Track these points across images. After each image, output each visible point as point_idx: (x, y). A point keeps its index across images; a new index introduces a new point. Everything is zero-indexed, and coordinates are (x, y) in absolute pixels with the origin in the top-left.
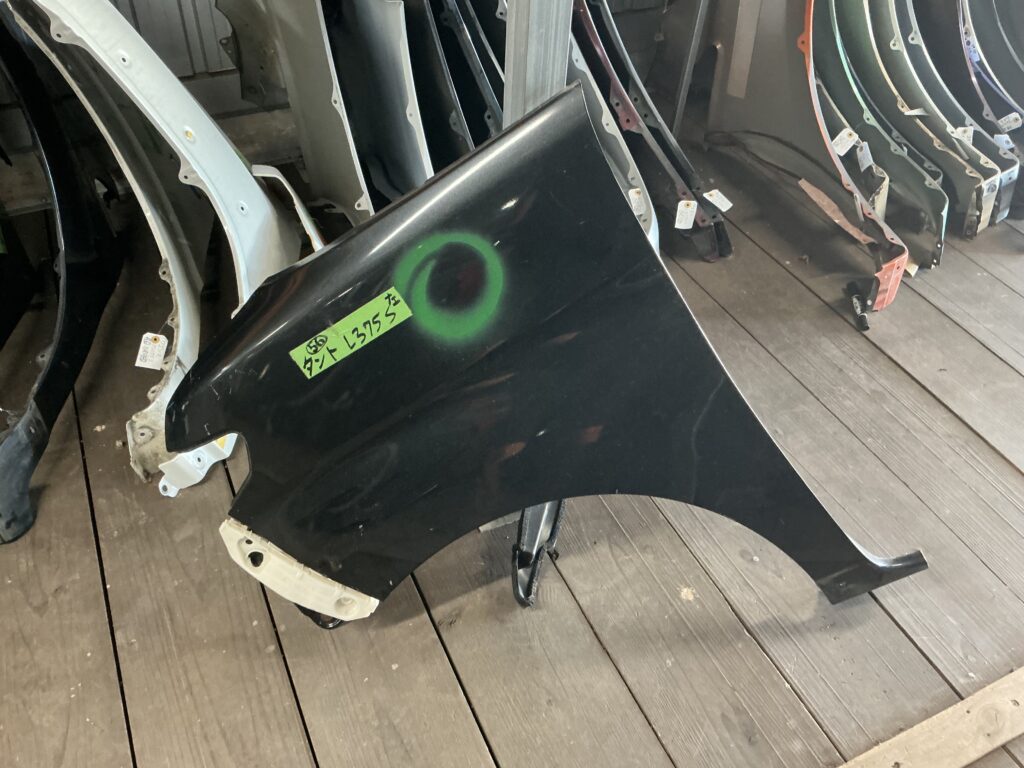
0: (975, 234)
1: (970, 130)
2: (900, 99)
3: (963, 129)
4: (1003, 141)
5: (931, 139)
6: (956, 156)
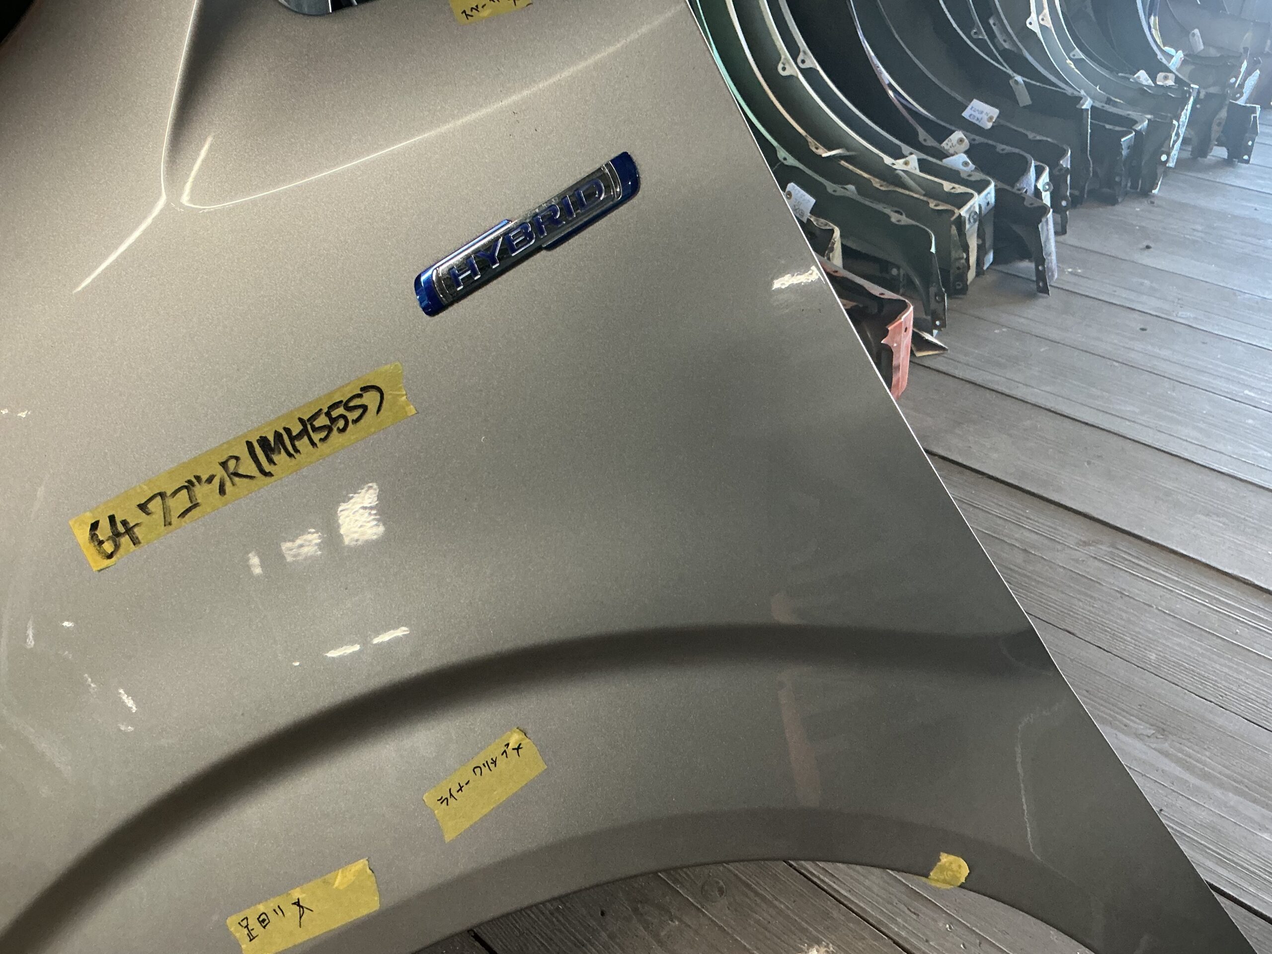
0: (967, 286)
1: (913, 160)
2: (810, 139)
3: (904, 159)
4: (960, 162)
5: (869, 180)
6: (907, 192)
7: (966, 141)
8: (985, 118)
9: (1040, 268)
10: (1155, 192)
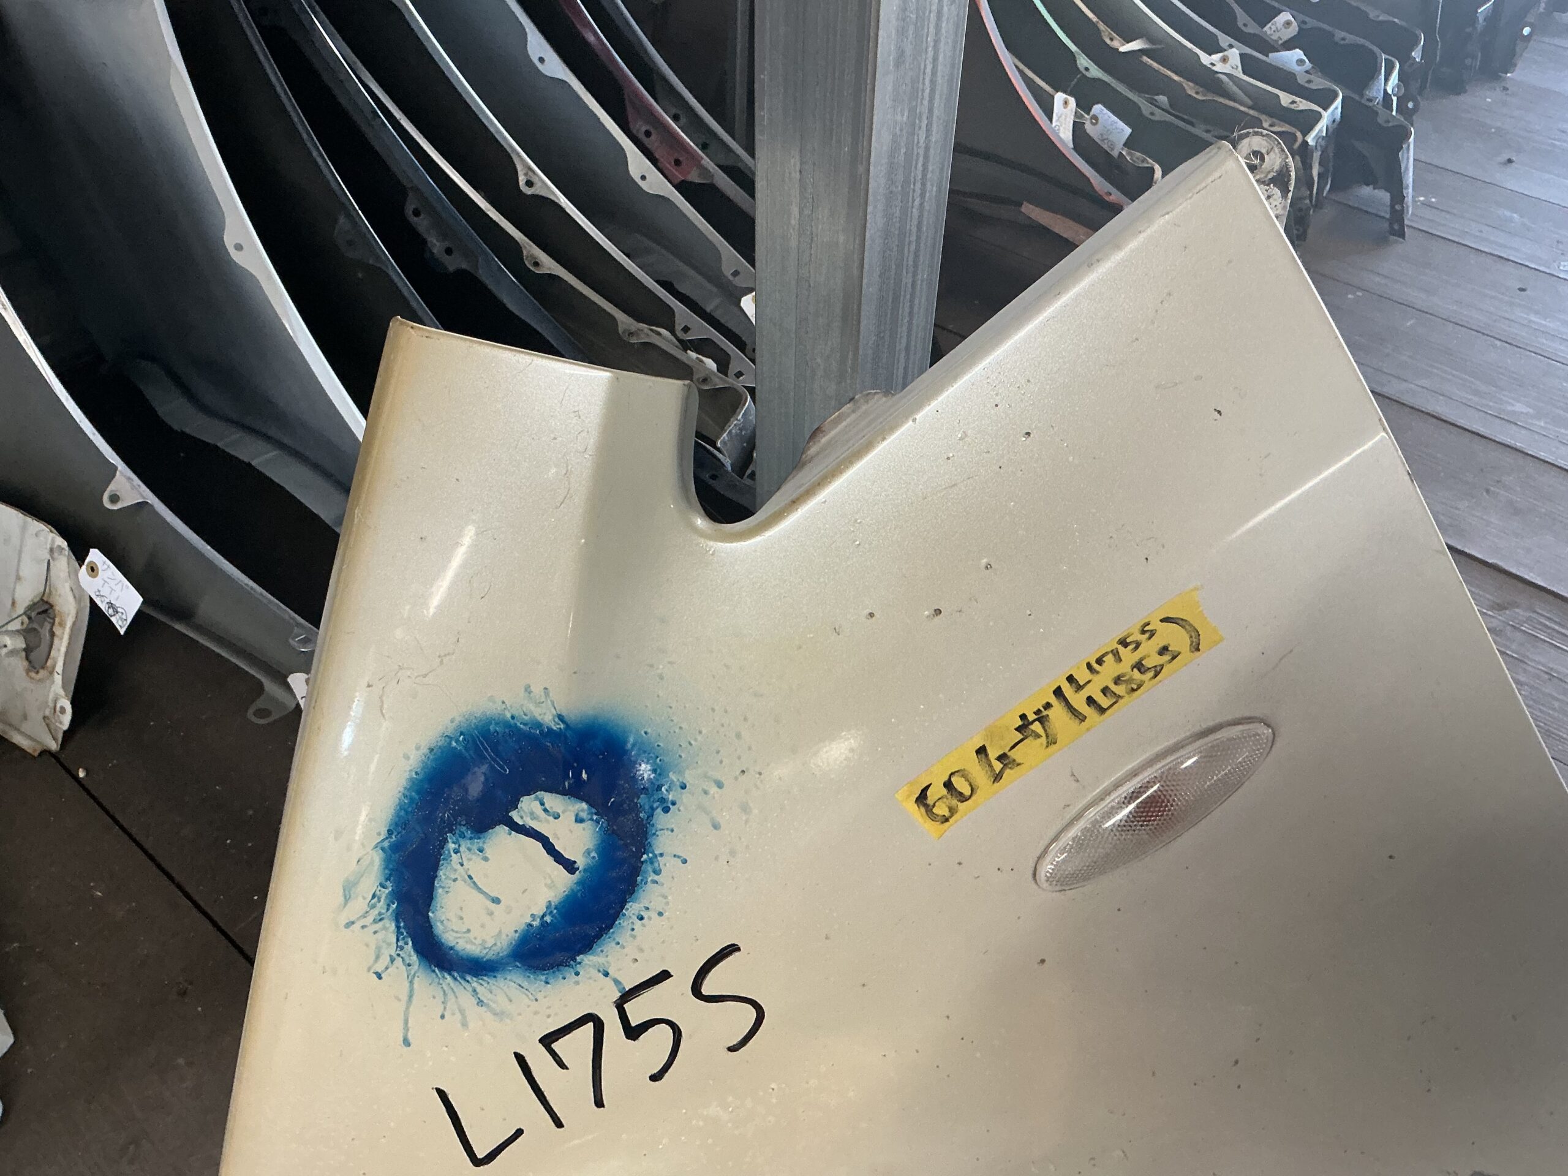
1: (1234, 55)
2: (1102, 26)
3: (1220, 55)
4: (1293, 59)
5: (1180, 85)
6: (1231, 104)
7: (1295, 24)
9: (1398, 207)
10: (1513, 75)
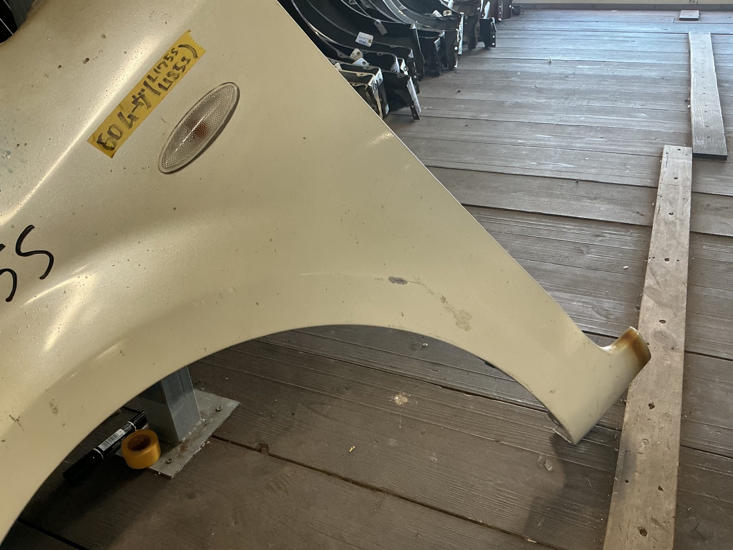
4: (361, 62)
7: (361, 53)
8: (367, 41)
9: (412, 107)
10: (456, 66)
